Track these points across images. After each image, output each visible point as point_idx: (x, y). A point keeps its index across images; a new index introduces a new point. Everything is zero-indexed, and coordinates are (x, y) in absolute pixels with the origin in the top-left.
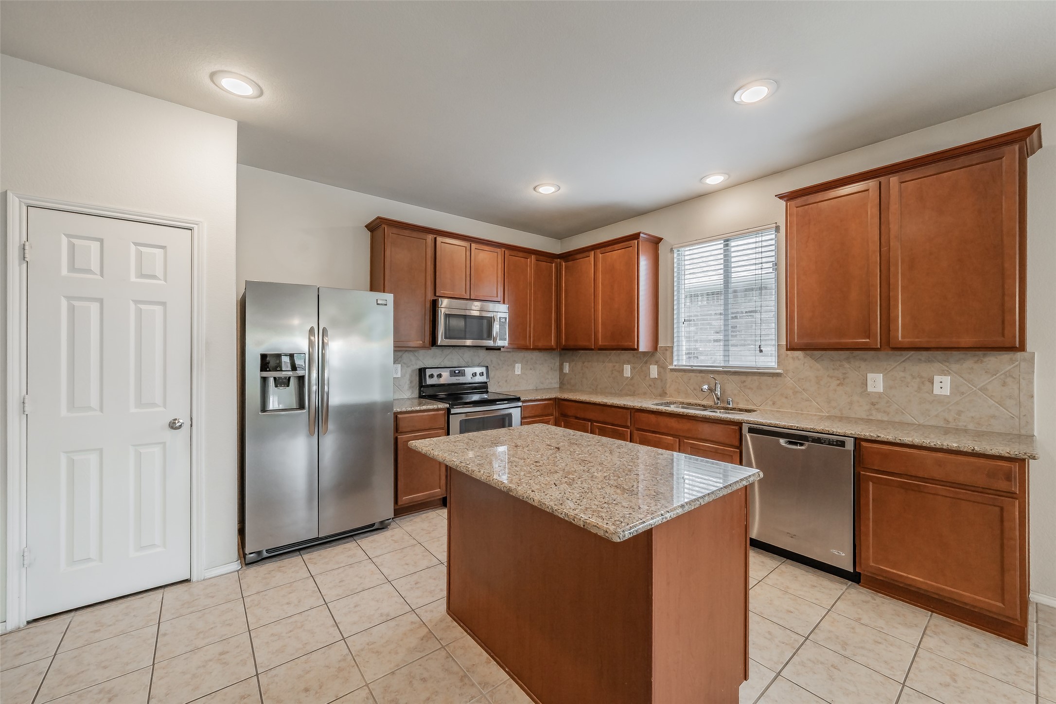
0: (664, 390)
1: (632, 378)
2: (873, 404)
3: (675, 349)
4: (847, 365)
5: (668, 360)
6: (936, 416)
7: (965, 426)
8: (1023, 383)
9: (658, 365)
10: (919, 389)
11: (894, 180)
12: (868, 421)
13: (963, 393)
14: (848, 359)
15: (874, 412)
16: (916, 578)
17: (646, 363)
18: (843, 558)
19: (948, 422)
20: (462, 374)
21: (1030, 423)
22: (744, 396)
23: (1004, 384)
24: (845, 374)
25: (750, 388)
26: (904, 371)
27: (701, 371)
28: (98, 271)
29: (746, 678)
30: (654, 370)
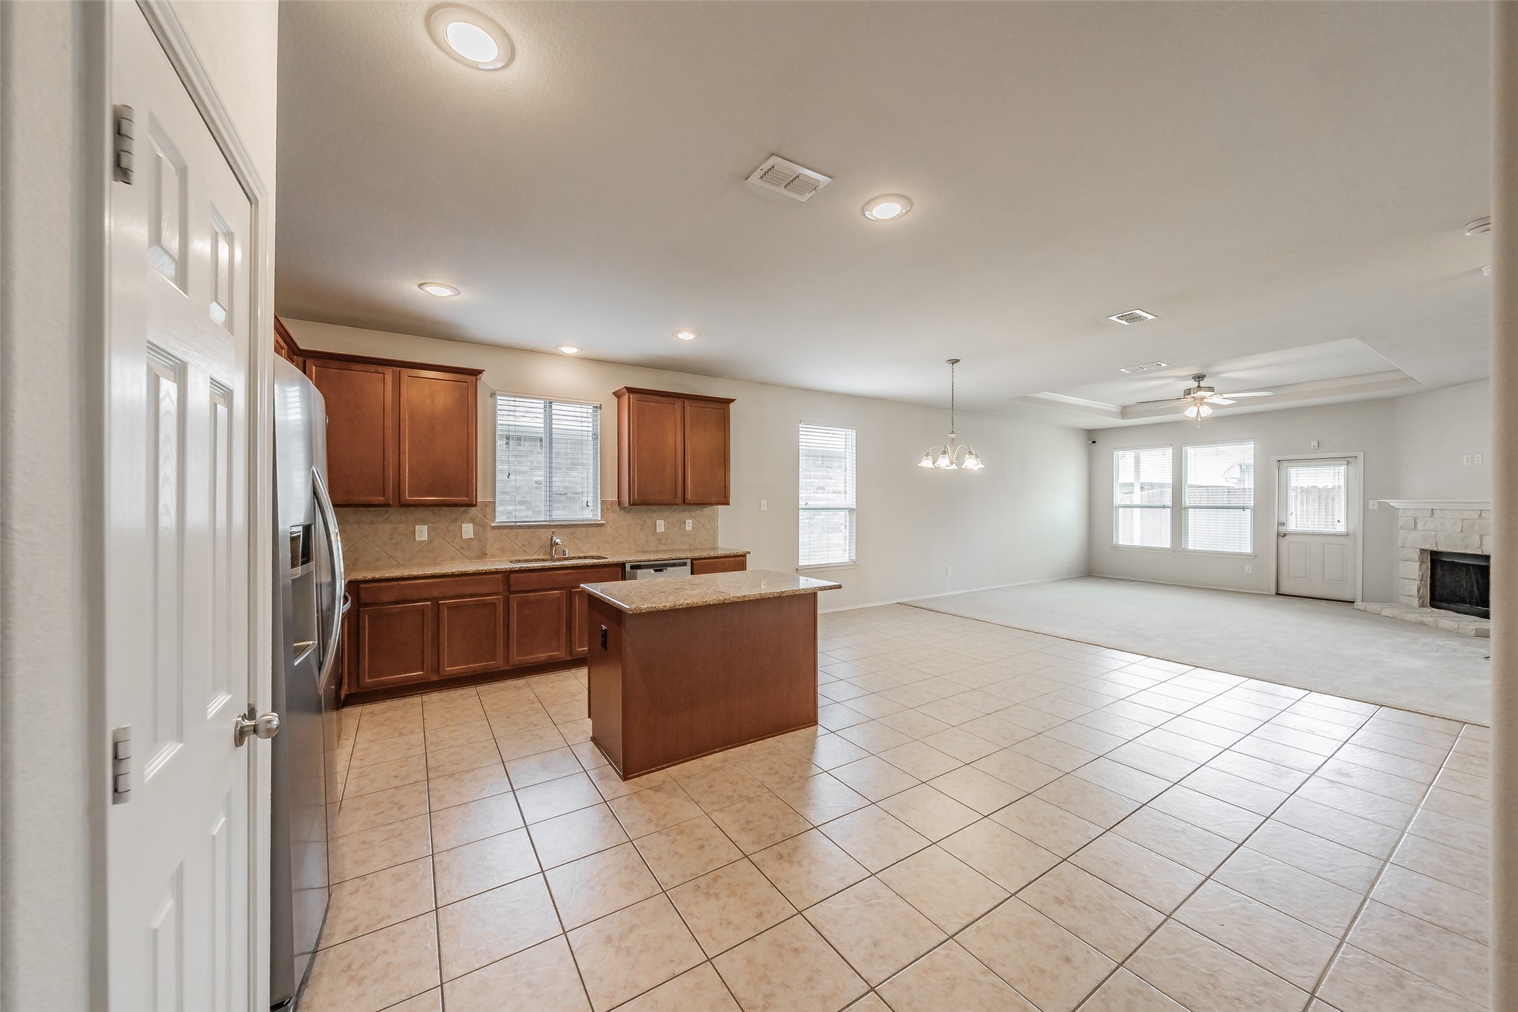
0: (483, 551)
1: (430, 541)
2: (659, 540)
4: (647, 515)
5: (489, 517)
6: (687, 543)
7: (697, 547)
9: (475, 524)
10: (679, 529)
11: (687, 402)
12: (657, 552)
13: (696, 529)
14: (646, 512)
15: (659, 546)
17: (455, 521)
19: (690, 545)
21: (717, 541)
22: (575, 546)
23: (709, 523)
24: (644, 522)
25: (580, 539)
26: (673, 518)
27: (530, 527)
30: (468, 530)
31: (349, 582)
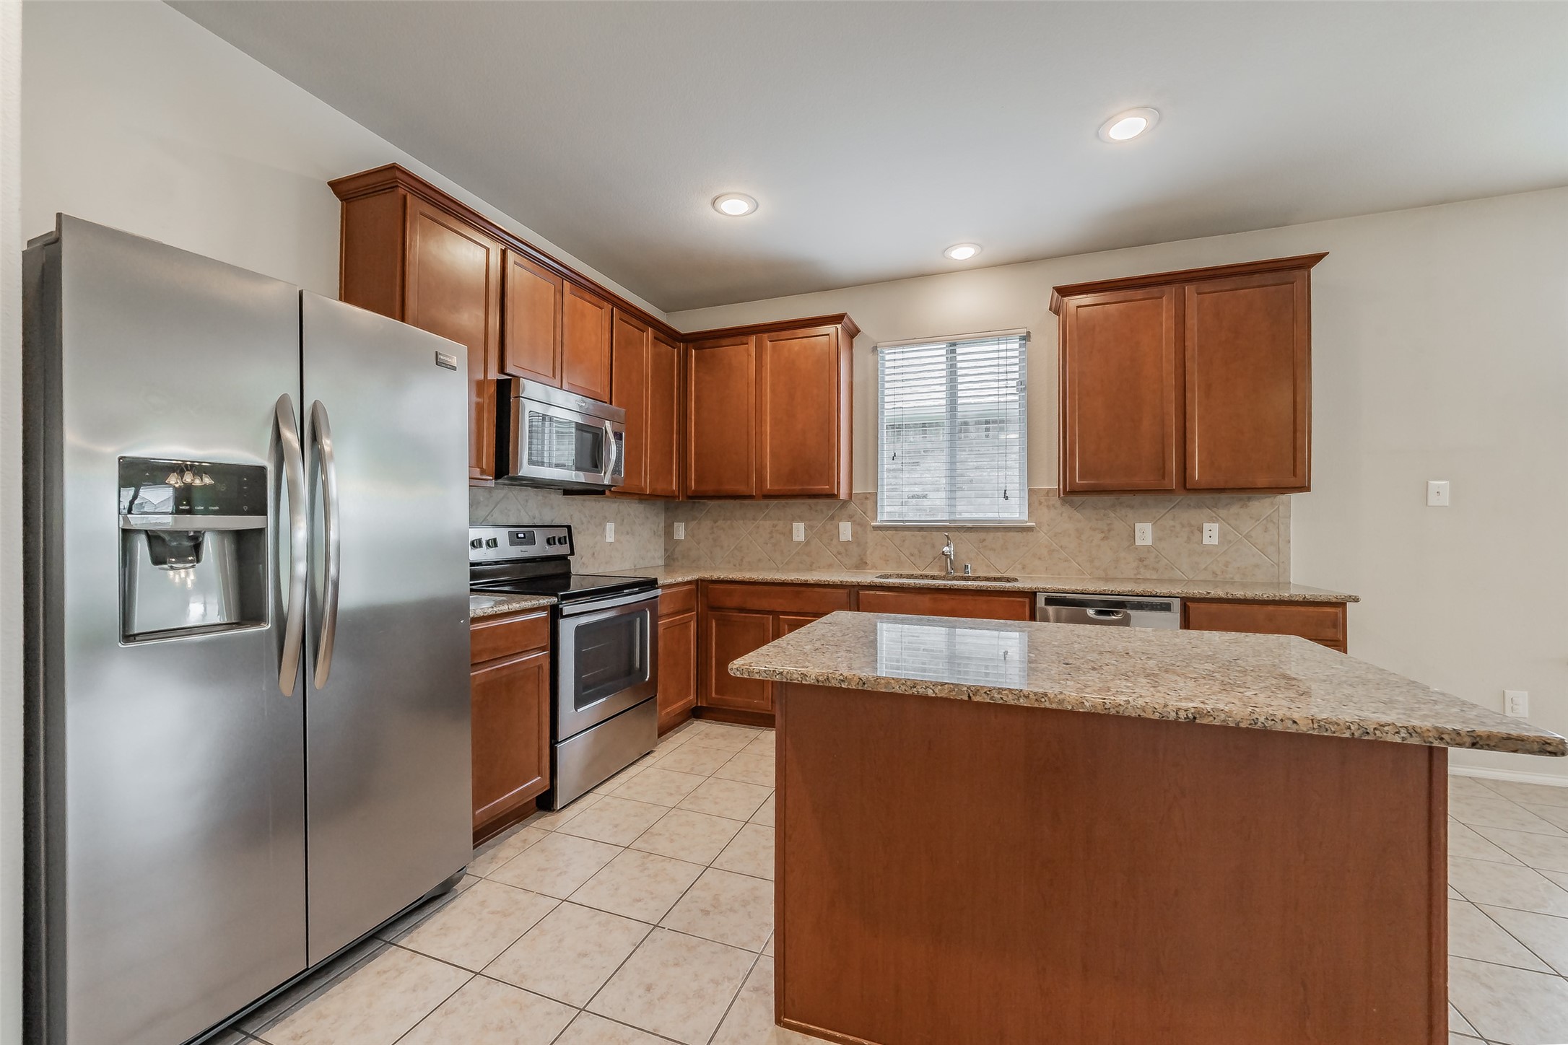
0: (862, 559)
1: (807, 543)
2: (1141, 560)
3: (879, 496)
5: (869, 513)
6: (1205, 569)
7: (1232, 578)
8: (1282, 527)
9: (854, 523)
10: (1189, 540)
11: (1190, 289)
12: (1136, 581)
13: (1230, 542)
14: (1113, 506)
15: (1142, 570)
17: (832, 518)
19: (1215, 574)
20: (529, 539)
21: (1287, 570)
22: (983, 560)
23: (1266, 530)
24: (1109, 525)
25: (993, 550)
26: (1174, 519)
27: (921, 529)
30: (846, 530)
31: (697, 580)
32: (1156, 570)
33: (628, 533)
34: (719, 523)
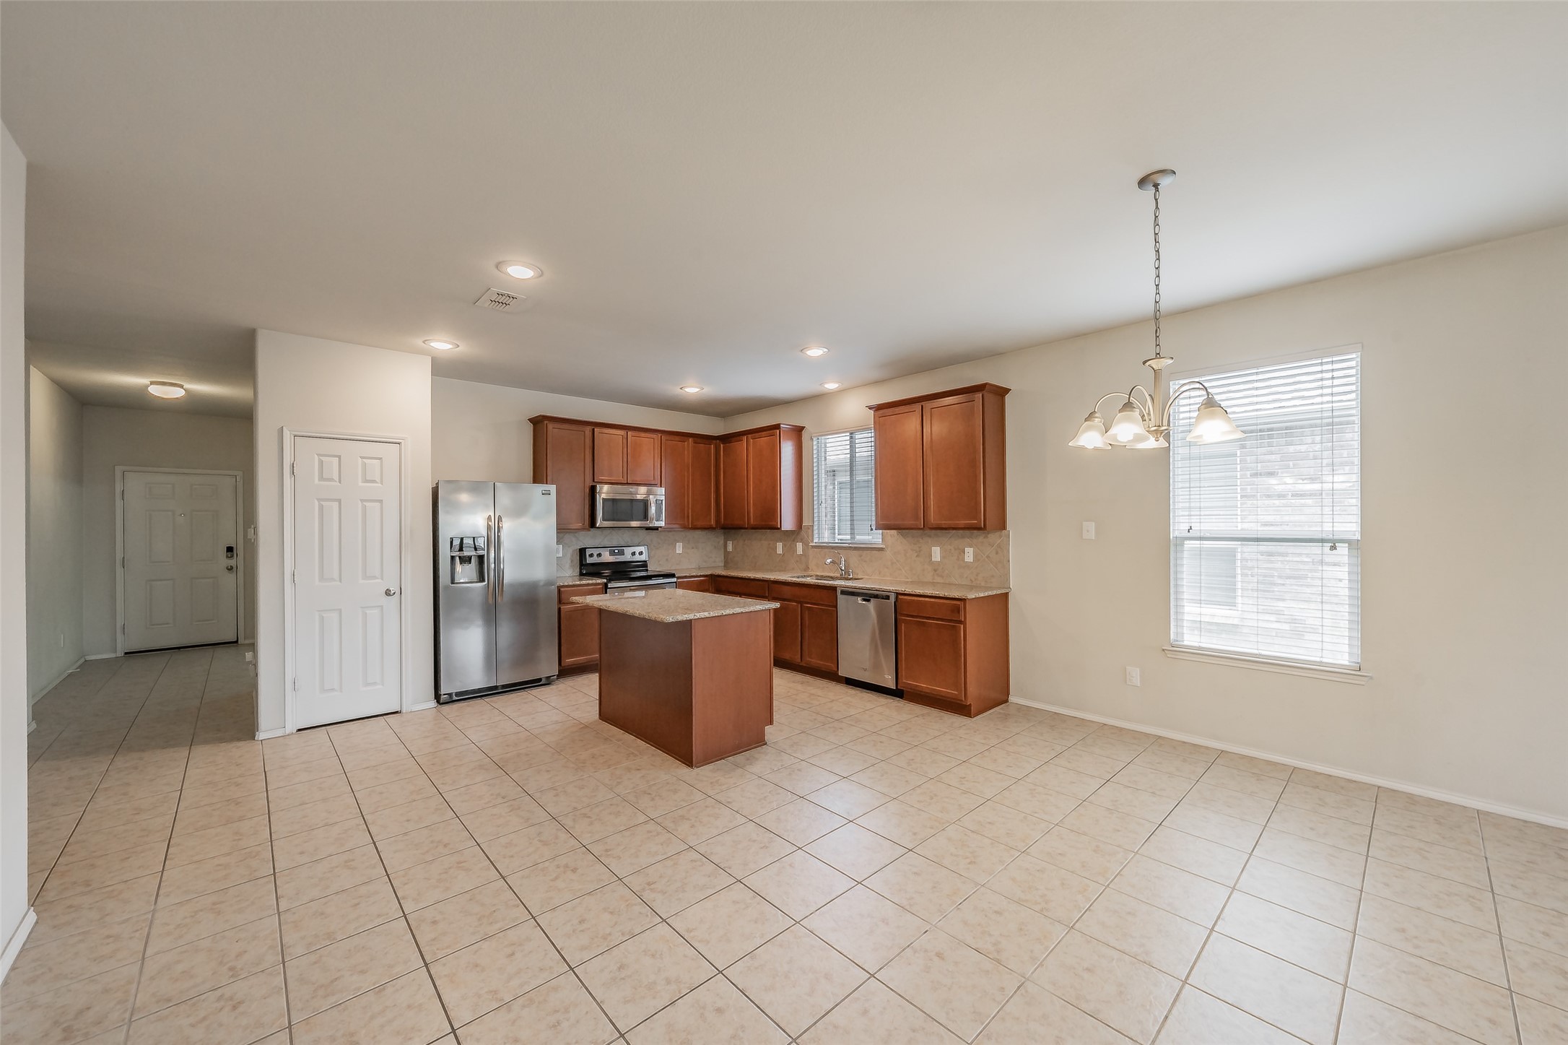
0: (807, 565)
1: (783, 555)
2: (935, 570)
3: (815, 528)
4: (921, 541)
5: (810, 538)
6: (967, 577)
7: (981, 584)
8: (1005, 551)
9: (803, 543)
10: (958, 559)
11: (927, 405)
12: (933, 584)
13: (979, 560)
14: (921, 537)
15: (936, 577)
16: (924, 685)
17: (794, 541)
18: (889, 681)
19: (972, 581)
20: (622, 553)
21: (1008, 580)
22: (862, 568)
23: (997, 553)
24: (920, 547)
25: (865, 561)
26: (950, 545)
28: (337, 480)
29: (771, 723)
30: (800, 548)
31: (711, 575)
32: (942, 577)
33: (693, 548)
34: (746, 541)
